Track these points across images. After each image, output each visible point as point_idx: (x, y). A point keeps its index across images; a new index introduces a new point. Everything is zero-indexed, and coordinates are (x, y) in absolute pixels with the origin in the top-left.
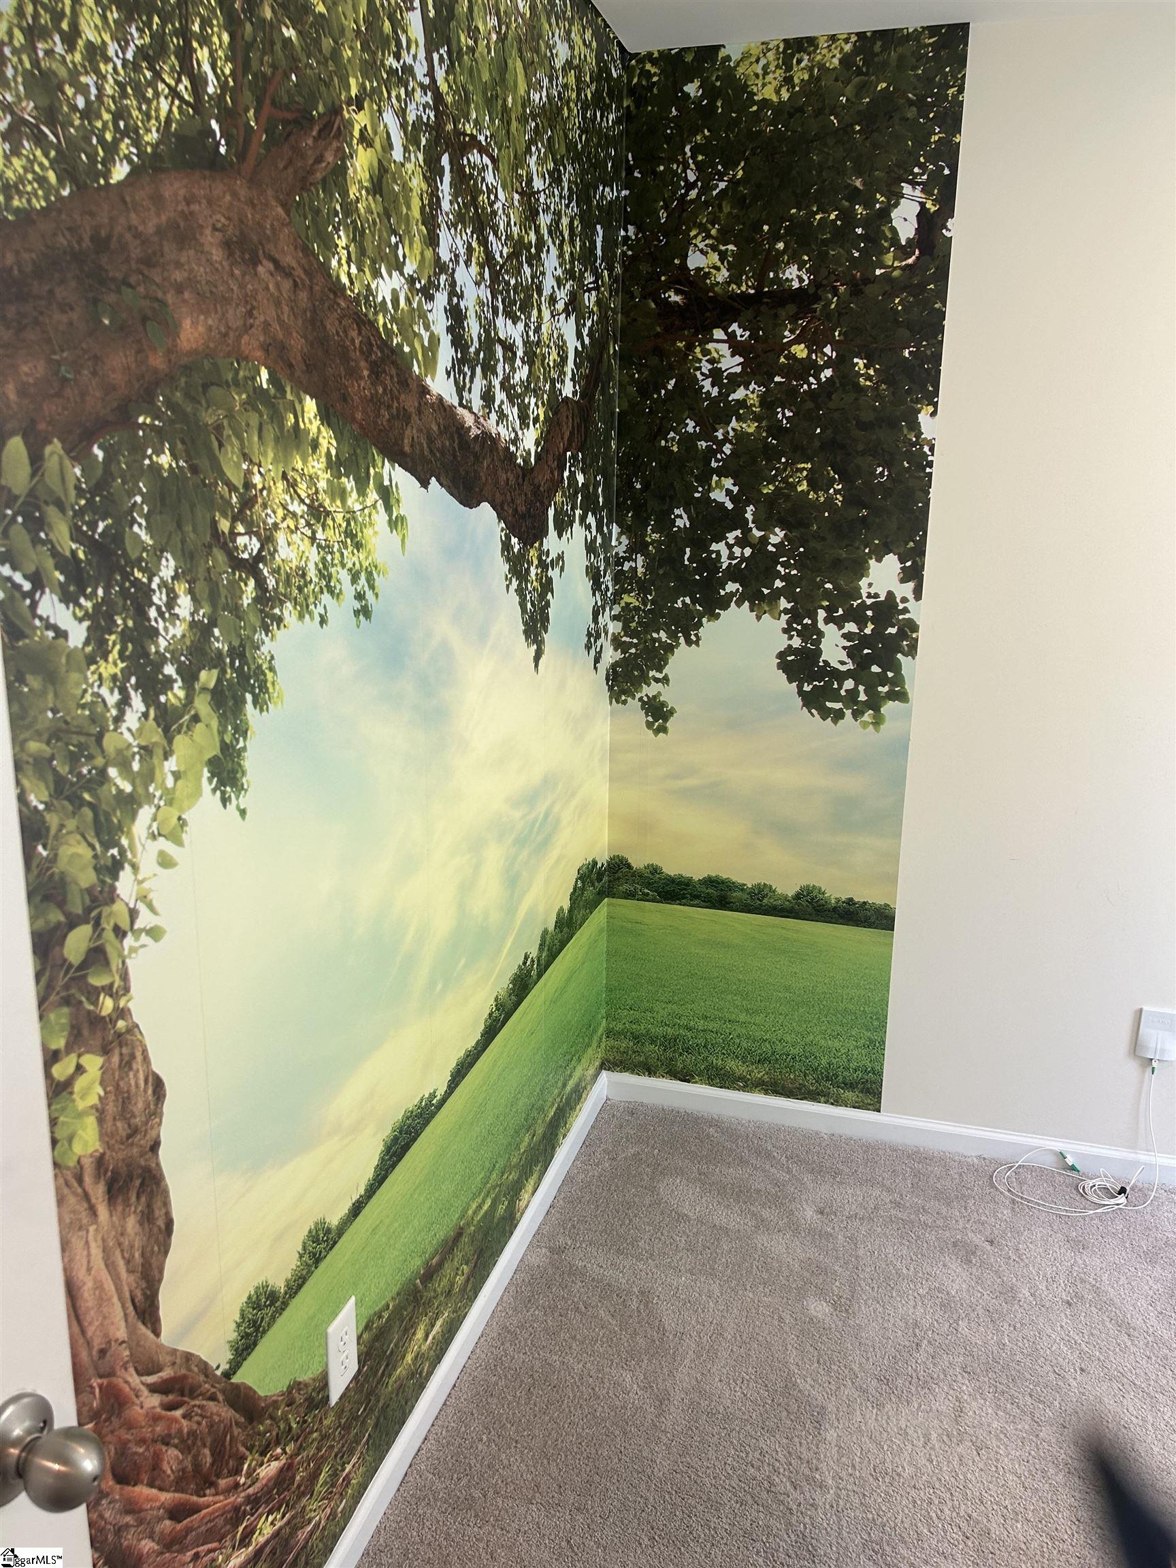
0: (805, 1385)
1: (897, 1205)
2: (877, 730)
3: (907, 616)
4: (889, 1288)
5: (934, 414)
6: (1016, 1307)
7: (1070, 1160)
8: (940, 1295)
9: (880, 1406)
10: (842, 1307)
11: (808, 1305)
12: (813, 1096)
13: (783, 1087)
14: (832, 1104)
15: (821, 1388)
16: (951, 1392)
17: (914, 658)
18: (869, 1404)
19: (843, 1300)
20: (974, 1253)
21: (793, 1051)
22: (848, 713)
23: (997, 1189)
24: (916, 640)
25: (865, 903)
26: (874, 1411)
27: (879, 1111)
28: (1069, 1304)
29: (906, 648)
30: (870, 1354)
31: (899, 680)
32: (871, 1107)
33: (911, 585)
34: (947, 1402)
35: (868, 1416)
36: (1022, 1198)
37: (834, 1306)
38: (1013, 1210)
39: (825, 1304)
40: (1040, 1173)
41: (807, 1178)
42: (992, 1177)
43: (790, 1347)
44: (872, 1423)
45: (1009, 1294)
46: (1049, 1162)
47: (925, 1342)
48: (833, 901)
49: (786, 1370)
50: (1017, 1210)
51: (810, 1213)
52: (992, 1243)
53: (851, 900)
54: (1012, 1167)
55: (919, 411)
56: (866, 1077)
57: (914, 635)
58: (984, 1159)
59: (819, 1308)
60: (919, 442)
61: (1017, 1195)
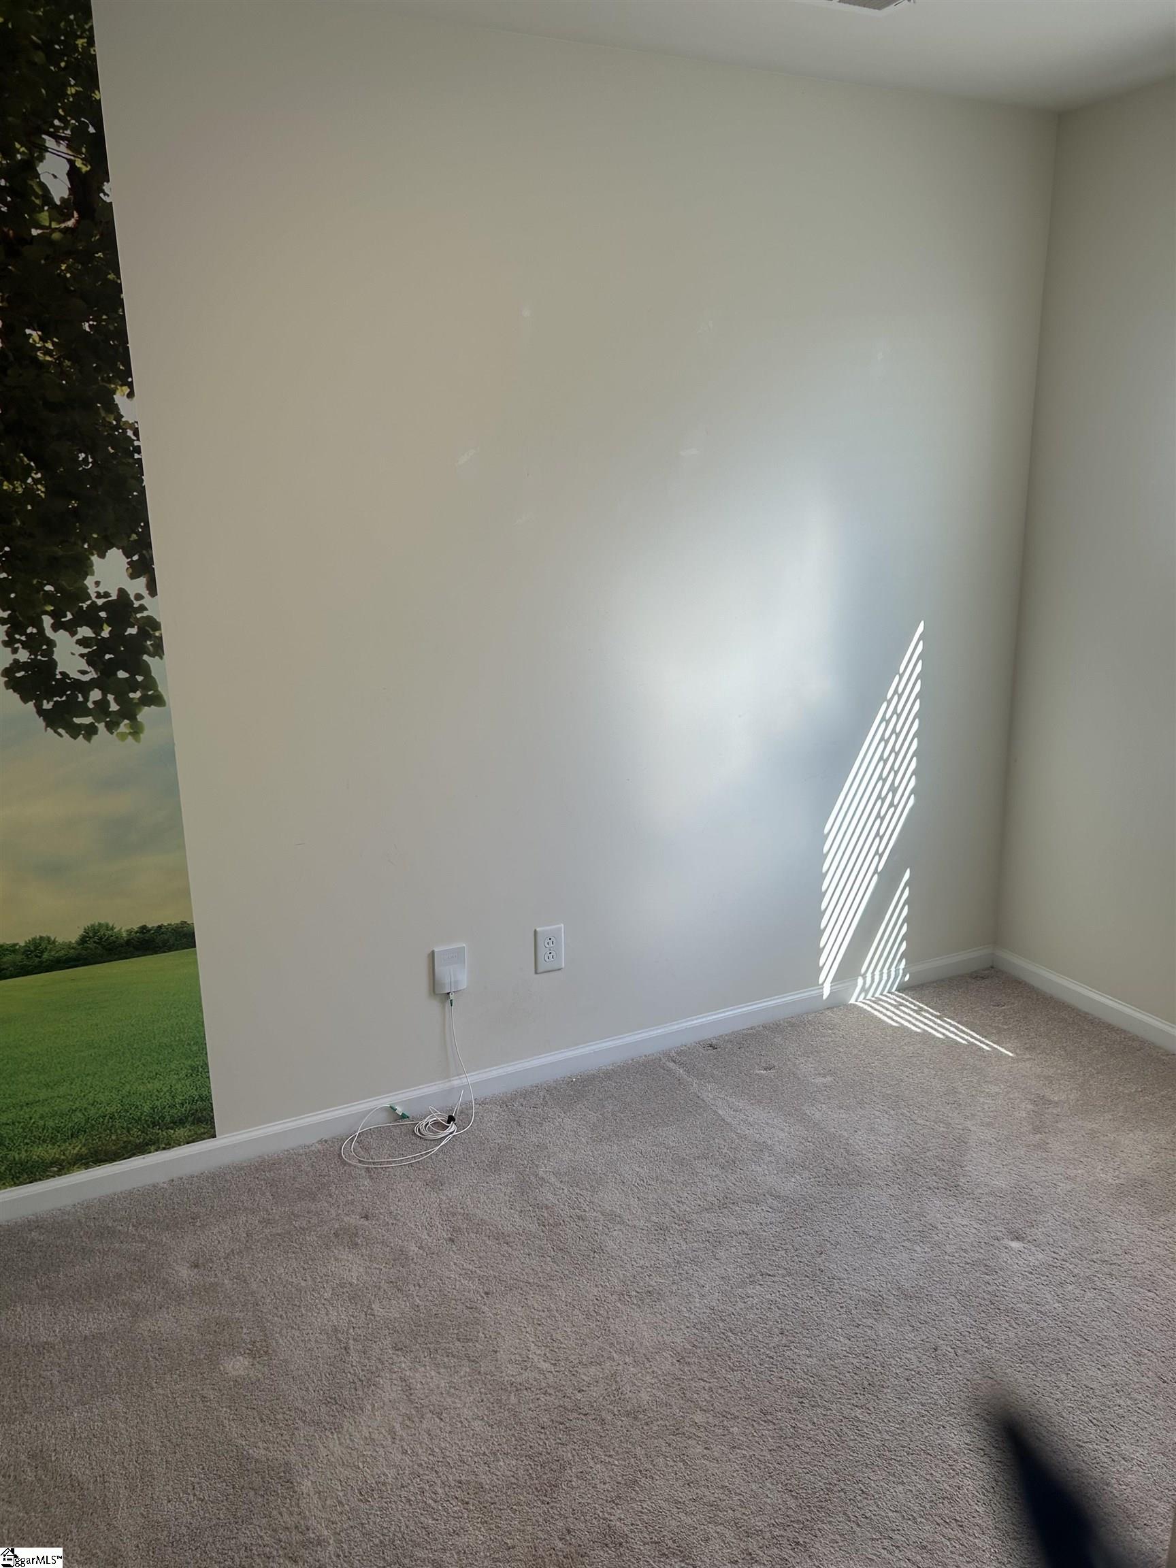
0: (259, 1453)
1: (267, 1222)
2: (137, 739)
3: (145, 614)
4: (296, 1309)
5: (131, 395)
6: (413, 1265)
7: (399, 1111)
8: (345, 1290)
9: (337, 1428)
10: (259, 1351)
11: (224, 1367)
12: (141, 1149)
13: (106, 1153)
14: (164, 1149)
15: (276, 1445)
16: (394, 1376)
17: (161, 658)
18: (328, 1433)
19: (258, 1344)
20: (356, 1235)
21: (109, 1110)
22: (101, 726)
23: (350, 1165)
24: (160, 638)
25: (160, 927)
26: (335, 1437)
27: (214, 1136)
28: (452, 1240)
29: (151, 648)
30: (307, 1384)
31: (150, 683)
32: (205, 1136)
33: (142, 581)
34: (395, 1388)
35: (331, 1446)
36: (374, 1163)
37: (252, 1354)
38: (371, 1178)
39: (241, 1358)
40: (379, 1132)
41: (166, 1237)
42: (340, 1155)
43: (226, 1422)
44: (338, 1450)
45: (401, 1256)
46: (381, 1120)
47: (351, 1341)
48: (125, 935)
49: (234, 1448)
50: (375, 1176)
51: (184, 1272)
52: (366, 1217)
53: (144, 927)
54: (353, 1138)
55: (114, 392)
56: (195, 1107)
57: (157, 634)
58: (326, 1141)
59: (237, 1366)
60: (121, 425)
61: (369, 1163)
